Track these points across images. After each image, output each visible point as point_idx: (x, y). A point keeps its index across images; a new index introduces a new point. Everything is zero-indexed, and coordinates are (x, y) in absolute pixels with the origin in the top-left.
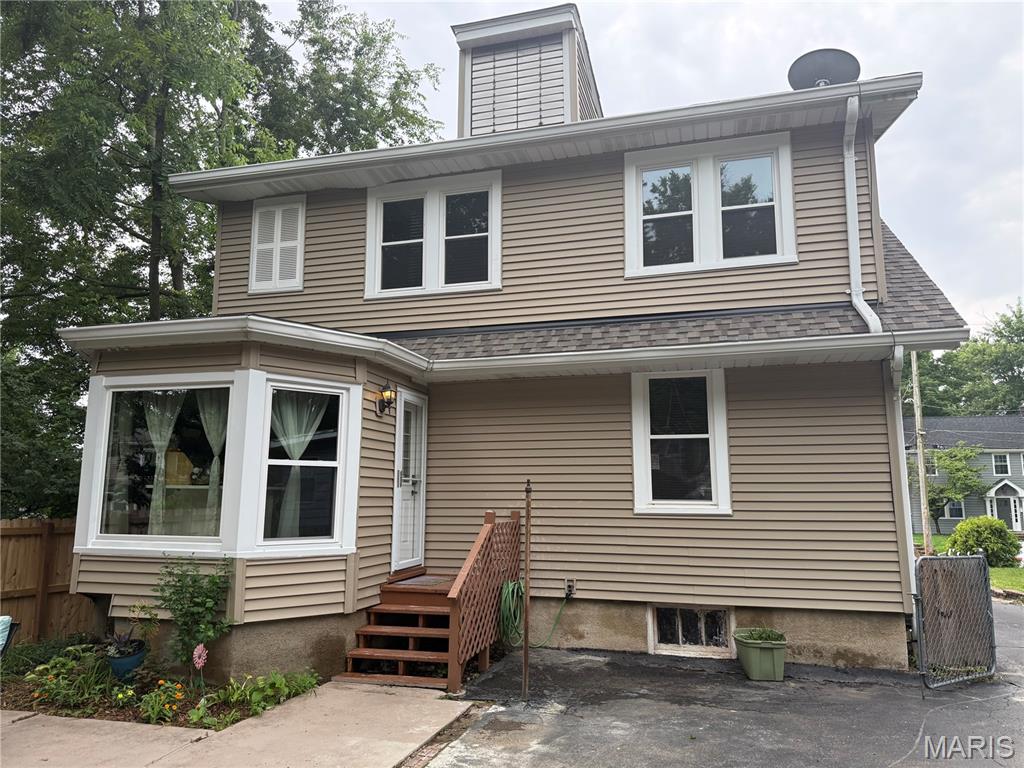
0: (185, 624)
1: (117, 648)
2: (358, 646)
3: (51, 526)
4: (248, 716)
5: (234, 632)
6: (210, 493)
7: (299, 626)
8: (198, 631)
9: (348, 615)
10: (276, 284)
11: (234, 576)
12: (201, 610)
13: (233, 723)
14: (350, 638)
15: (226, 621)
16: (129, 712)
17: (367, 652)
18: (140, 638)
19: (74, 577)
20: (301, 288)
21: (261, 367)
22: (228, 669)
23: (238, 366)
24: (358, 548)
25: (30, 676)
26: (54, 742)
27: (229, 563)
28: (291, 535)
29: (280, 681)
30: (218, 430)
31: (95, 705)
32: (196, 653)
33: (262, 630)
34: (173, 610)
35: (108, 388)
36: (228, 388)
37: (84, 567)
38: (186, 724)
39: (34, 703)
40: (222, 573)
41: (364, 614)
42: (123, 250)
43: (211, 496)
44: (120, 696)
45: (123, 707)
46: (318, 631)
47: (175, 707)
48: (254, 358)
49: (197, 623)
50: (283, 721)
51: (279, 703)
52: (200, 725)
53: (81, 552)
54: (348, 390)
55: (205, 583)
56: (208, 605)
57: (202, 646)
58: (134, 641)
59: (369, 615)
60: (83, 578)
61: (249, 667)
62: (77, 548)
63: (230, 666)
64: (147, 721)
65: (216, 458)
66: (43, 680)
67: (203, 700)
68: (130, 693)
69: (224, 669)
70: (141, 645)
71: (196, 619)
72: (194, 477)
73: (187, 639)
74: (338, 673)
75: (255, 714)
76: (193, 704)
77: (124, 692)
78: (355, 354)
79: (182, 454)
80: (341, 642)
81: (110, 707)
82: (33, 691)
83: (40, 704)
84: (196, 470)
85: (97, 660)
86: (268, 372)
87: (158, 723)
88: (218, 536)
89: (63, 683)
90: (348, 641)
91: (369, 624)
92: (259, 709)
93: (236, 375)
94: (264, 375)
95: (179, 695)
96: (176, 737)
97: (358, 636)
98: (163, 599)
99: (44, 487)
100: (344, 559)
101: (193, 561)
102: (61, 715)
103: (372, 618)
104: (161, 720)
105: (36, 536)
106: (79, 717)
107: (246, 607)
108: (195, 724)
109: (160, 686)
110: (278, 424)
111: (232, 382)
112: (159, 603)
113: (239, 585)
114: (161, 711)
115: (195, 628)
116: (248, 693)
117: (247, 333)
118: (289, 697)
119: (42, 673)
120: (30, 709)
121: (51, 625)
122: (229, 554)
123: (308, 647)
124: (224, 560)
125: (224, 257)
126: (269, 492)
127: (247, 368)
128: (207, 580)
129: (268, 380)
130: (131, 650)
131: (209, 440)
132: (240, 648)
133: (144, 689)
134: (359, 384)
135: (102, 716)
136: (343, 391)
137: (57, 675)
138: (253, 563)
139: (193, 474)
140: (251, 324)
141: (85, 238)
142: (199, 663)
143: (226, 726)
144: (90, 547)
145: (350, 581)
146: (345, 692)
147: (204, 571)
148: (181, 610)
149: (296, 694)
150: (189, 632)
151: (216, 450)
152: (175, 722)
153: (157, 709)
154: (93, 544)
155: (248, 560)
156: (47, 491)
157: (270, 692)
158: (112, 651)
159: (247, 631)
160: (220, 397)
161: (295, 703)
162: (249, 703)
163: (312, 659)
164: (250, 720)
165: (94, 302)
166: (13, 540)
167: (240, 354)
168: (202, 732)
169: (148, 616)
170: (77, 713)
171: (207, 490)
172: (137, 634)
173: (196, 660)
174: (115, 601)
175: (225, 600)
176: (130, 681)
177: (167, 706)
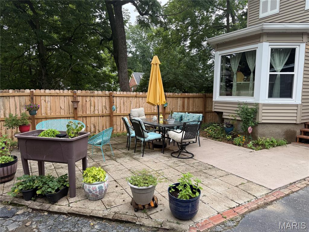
0: (245, 121)
1: (226, 126)
2: (301, 134)
3: (205, 95)
4: (265, 149)
5: (259, 125)
6: (250, 84)
7: (280, 126)
8: (249, 123)
9: (298, 124)
10: (270, 13)
11: (258, 108)
12: (250, 117)
13: (260, 149)
14: (298, 131)
15: (257, 121)
16: (230, 141)
17: (305, 137)
18: (232, 124)
19: (213, 107)
20: (278, 12)
21: (267, 41)
22: (257, 135)
23: (259, 42)
24: (302, 102)
25: (205, 130)
26: (213, 145)
27: (257, 105)
28: (277, 97)
29: (274, 140)
30: (252, 64)
31: (221, 139)
32: (249, 129)
33: (268, 125)
34: (241, 117)
35: (220, 55)
36: (256, 50)
37: (216, 104)
38: (246, 147)
39: (207, 136)
40: (255, 108)
41: (304, 125)
42: (217, 15)
43: (251, 85)
44: (228, 137)
45: (228, 140)
46: (286, 128)
47: (243, 143)
48: (265, 38)
49: (248, 121)
50: (276, 152)
51: (274, 147)
52: (251, 148)
53: (215, 101)
54: (299, 45)
55: (250, 110)
56: (252, 116)
57: (250, 127)
58: (230, 124)
59: (305, 125)
60: (216, 107)
61: (264, 135)
62: (214, 100)
63: (258, 134)
64: (236, 145)
65: (252, 73)
66: (208, 131)
67: (251, 142)
68: (231, 137)
69: (256, 135)
70: (232, 126)
71: (248, 120)
72: (245, 79)
73: (245, 125)
74: (294, 142)
75: (267, 148)
76: (248, 143)
77: (229, 137)
78: (302, 31)
79: (241, 73)
80: (295, 133)
81: (225, 140)
82: (207, 133)
83: (208, 136)
84: (245, 77)
85: (221, 128)
86: (269, 43)
87: (239, 146)
88: (253, 96)
89: (213, 132)
90: (297, 132)
91: (305, 128)
92: (269, 147)
93: (259, 45)
94: (268, 44)
95: (244, 140)
96: (244, 150)
97: (301, 131)
98: (238, 114)
99: (203, 85)
100: (297, 106)
101: (246, 104)
102: (213, 140)
103: (307, 126)
104: (239, 145)
105: (202, 97)
106: (218, 141)
107: (262, 118)
108: (249, 148)
109: (238, 137)
110: (272, 60)
111: (257, 48)
112: (237, 115)
113: (260, 111)
114: (239, 143)
115: (248, 122)
116: (264, 142)
117: (262, 30)
118: (277, 146)
119: (208, 129)
120: (206, 137)
121: (206, 120)
122: (257, 102)
123: (283, 132)
124: (256, 104)
125: (251, 7)
126: (270, 84)
127: (262, 42)
128: (250, 109)
129: (269, 45)
130: (229, 126)
131: (250, 67)
132: (260, 130)
133: (234, 137)
134: (304, 43)
135: (224, 142)
136: (297, 46)
137: (212, 131)
138: (264, 105)
139: (244, 78)
140: (264, 26)
141: (207, 14)
142: (250, 132)
143: (258, 150)
144: (217, 99)
145: (299, 113)
146: (297, 147)
147: (249, 107)
148: (243, 117)
149: (279, 145)
150: (246, 123)
151: (252, 71)
152: (243, 146)
153: (238, 142)
154: (218, 99)
155: (263, 104)
156: (204, 86)
157: (271, 143)
158: (225, 126)
159: (263, 125)
160: (253, 53)
161: (279, 148)
162: (265, 145)
163: (284, 136)
164: (265, 150)
165: (211, 32)
166: (197, 98)
167: (260, 38)
168: (252, 150)
169: (234, 118)
170: (217, 140)
171: (249, 83)
172: (231, 122)
173: (249, 131)
174: (224, 114)
175: (256, 115)
176: (230, 134)
177: (241, 142)
